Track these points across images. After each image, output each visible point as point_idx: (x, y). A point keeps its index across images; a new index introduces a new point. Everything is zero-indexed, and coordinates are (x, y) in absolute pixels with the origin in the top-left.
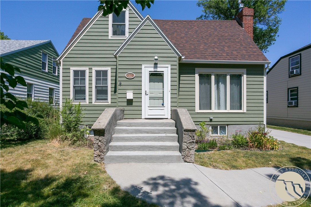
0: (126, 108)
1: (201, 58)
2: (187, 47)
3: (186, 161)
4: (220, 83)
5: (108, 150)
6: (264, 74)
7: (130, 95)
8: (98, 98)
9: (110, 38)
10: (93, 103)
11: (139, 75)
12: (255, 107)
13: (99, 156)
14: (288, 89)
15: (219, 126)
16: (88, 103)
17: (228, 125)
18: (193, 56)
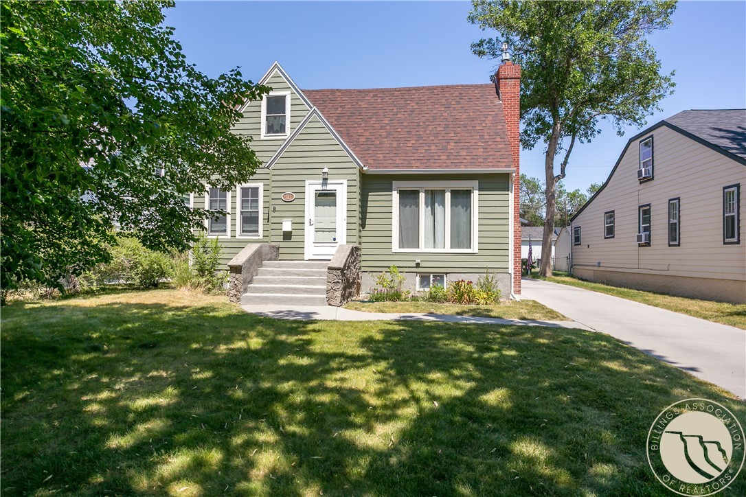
0: (282, 245)
1: (401, 165)
2: (386, 145)
3: (330, 305)
4: (436, 204)
5: (246, 290)
6: (510, 189)
7: (287, 226)
8: (244, 229)
9: (262, 137)
10: (237, 237)
11: (300, 196)
12: (493, 244)
13: (236, 295)
14: (640, 207)
15: (431, 276)
16: (229, 237)
17: (446, 273)
18: (391, 162)
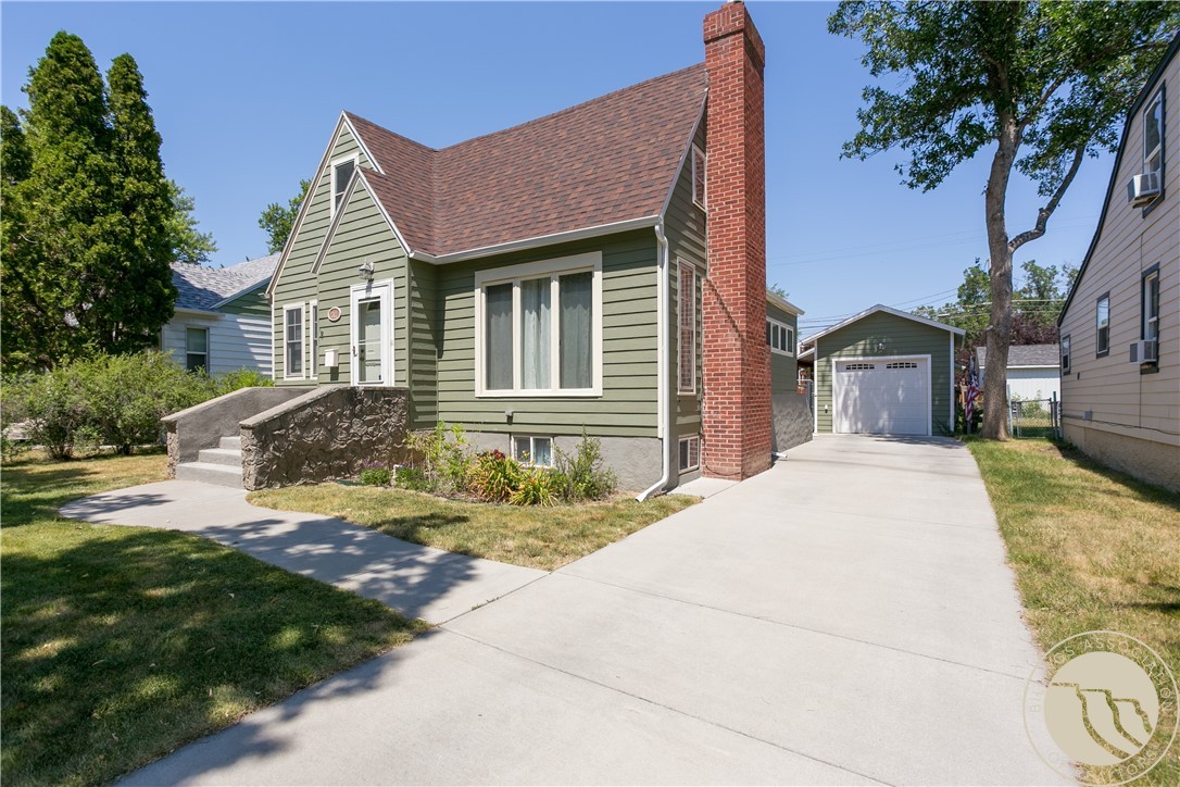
1: (485, 241)
3: (245, 487)
5: (190, 458)
6: (660, 260)
7: (330, 360)
11: (345, 311)
12: (629, 378)
13: (172, 465)
14: (1145, 276)
15: (531, 439)
16: (304, 378)
17: (554, 435)
18: (475, 238)
